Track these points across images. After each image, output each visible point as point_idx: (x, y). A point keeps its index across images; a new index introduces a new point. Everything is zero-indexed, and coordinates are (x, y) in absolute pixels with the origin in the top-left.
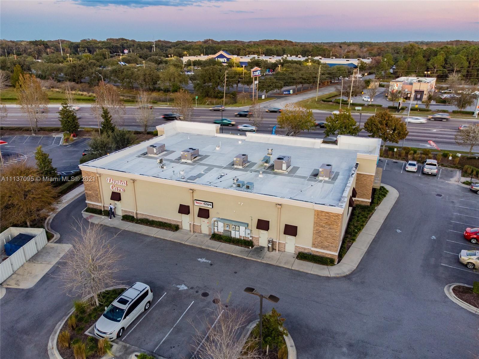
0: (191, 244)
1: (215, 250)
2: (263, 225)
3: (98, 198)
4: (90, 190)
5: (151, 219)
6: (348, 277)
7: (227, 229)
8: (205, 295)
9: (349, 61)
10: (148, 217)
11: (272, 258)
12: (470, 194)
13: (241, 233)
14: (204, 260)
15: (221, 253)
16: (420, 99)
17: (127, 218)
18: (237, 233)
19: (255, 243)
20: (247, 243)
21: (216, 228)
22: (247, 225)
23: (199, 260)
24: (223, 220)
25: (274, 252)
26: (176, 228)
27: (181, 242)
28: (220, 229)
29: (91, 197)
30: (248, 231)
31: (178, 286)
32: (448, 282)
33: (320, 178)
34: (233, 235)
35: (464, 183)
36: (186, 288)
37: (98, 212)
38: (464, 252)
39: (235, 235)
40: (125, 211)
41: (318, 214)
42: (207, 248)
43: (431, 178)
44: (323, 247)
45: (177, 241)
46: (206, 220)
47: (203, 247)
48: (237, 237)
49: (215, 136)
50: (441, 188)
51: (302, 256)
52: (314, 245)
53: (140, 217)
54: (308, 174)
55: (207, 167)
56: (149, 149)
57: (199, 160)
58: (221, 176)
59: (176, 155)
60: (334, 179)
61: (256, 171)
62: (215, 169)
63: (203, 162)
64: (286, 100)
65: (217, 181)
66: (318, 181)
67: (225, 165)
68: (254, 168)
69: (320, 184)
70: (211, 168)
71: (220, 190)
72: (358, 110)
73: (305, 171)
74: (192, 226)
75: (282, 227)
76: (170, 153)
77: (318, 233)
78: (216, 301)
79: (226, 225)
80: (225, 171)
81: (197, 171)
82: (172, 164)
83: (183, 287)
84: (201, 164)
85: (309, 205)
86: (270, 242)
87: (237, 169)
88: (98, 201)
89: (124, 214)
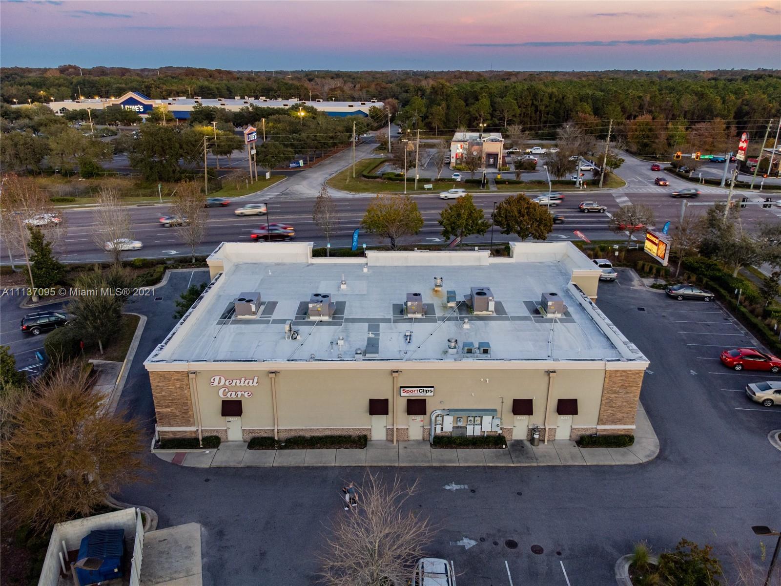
0: (411, 465)
1: (458, 465)
2: (522, 407)
3: (186, 417)
4: (168, 406)
5: (308, 435)
6: (662, 458)
7: (459, 424)
8: (512, 544)
9: (352, 106)
10: (302, 434)
11: (547, 455)
13: (488, 426)
14: (454, 487)
15: (469, 467)
17: (258, 442)
18: (478, 428)
19: (507, 437)
20: (495, 441)
21: (439, 427)
22: (492, 412)
23: (448, 487)
24: (450, 412)
25: (541, 446)
26: (361, 441)
27: (393, 465)
28: (448, 425)
29: (169, 419)
30: (497, 421)
31: (460, 543)
32: (764, 432)
33: (550, 316)
34: (470, 432)
35: (653, 287)
36: (473, 543)
37: (191, 443)
38: (753, 387)
39: (472, 431)
40: (250, 431)
41: (610, 376)
42: (443, 464)
43: (610, 285)
44: (614, 422)
45: (383, 464)
46: (419, 418)
47: (434, 464)
48: (478, 433)
49: (309, 262)
50: (633, 298)
51: (586, 441)
52: (601, 421)
53: (284, 436)
54: (525, 312)
55: (366, 325)
56: (239, 306)
57: (337, 312)
58: (408, 338)
59: (287, 309)
60: (567, 314)
61: (449, 319)
62: (382, 325)
63: (346, 315)
64: (305, 178)
65: (412, 347)
66: (551, 321)
67: (390, 316)
68: (439, 313)
69: (559, 325)
70: (374, 325)
71: (449, 364)
72: (429, 189)
73: (516, 307)
74: (390, 431)
75: (553, 404)
76: (271, 307)
77: (607, 402)
78: (537, 550)
79: (458, 419)
80: (404, 327)
81: (360, 335)
82: (303, 329)
83: (468, 543)
84: (348, 320)
85: (599, 365)
86: (532, 431)
87: (417, 320)
88: (188, 423)
89: (249, 437)
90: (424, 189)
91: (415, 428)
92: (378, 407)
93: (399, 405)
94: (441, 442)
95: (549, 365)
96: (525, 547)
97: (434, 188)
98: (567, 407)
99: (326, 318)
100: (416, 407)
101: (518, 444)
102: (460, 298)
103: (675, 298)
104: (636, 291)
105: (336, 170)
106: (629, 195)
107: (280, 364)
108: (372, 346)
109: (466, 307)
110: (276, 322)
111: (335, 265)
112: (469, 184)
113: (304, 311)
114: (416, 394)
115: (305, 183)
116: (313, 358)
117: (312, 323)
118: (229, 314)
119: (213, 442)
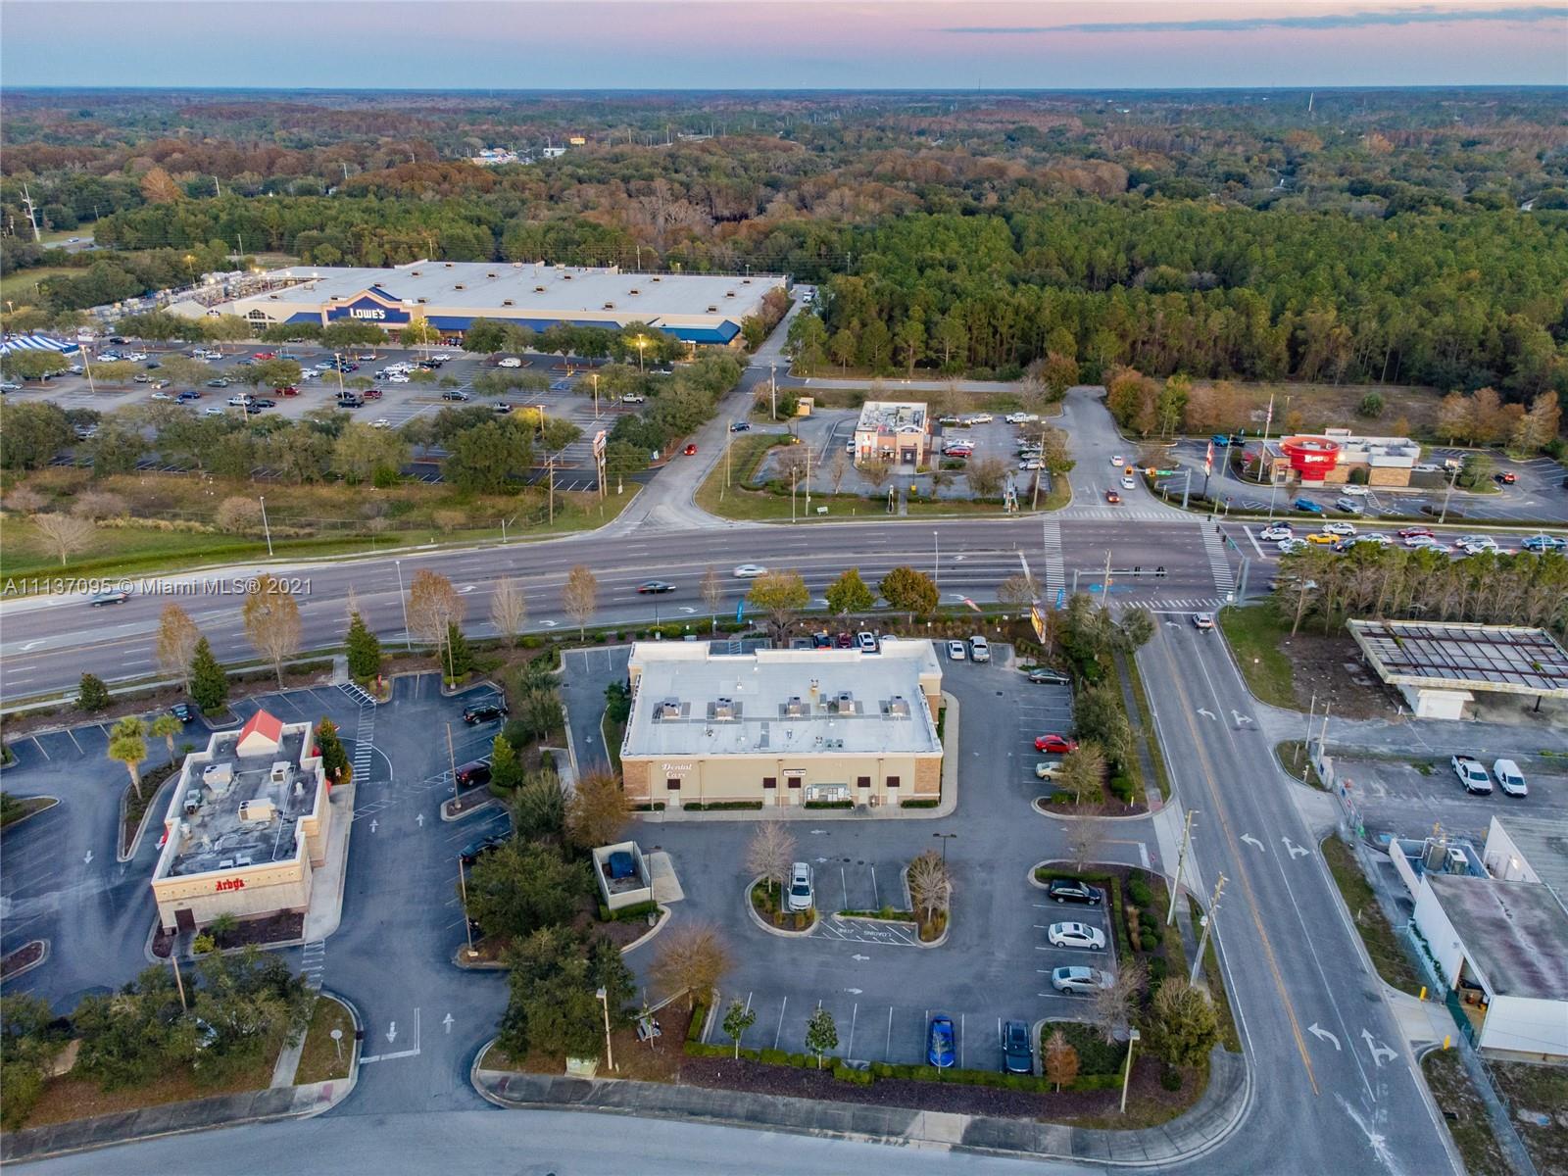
1: (820, 819)
2: (864, 782)
3: (646, 791)
4: (633, 783)
5: (723, 801)
6: (954, 814)
7: (823, 794)
8: (847, 860)
9: (714, 309)
11: (878, 813)
12: (1030, 685)
13: (841, 795)
14: (817, 832)
15: (828, 820)
16: (912, 462)
17: (691, 807)
18: (835, 796)
19: (855, 802)
20: (848, 804)
21: (809, 796)
22: (844, 785)
23: (813, 832)
24: (817, 786)
25: (877, 807)
26: (759, 806)
27: (779, 819)
28: (815, 795)
30: (848, 792)
32: (1032, 798)
33: (894, 714)
35: (1020, 668)
37: (646, 807)
38: (1039, 766)
39: (831, 798)
40: (685, 799)
41: (919, 761)
42: (811, 819)
43: (984, 667)
44: (926, 791)
45: (773, 819)
46: (796, 790)
47: (805, 819)
48: (835, 799)
50: (996, 680)
51: (907, 804)
52: (916, 791)
53: (707, 802)
54: (878, 711)
55: (759, 724)
56: (666, 708)
57: (737, 711)
58: (789, 734)
59: (699, 710)
60: (908, 712)
61: (821, 718)
62: (771, 724)
63: (744, 715)
64: (665, 487)
65: (793, 741)
66: (893, 718)
67: (777, 716)
68: (813, 713)
69: (899, 723)
70: (765, 723)
71: (815, 755)
72: (823, 514)
73: (872, 708)
74: (777, 799)
75: (884, 781)
76: (686, 708)
77: (919, 779)
78: (861, 863)
79: (821, 790)
80: (787, 725)
81: (755, 731)
82: (714, 727)
83: (822, 860)
84: (746, 720)
85: (911, 755)
86: (871, 798)
87: (797, 719)
88: (645, 794)
89: (684, 803)
90: (816, 512)
91: (794, 796)
92: (770, 783)
93: (782, 782)
94: (810, 805)
95: (880, 755)
96: (854, 861)
97: (831, 512)
98: (893, 782)
99: (729, 718)
100: (794, 783)
101: (862, 807)
102: (830, 699)
103: (1035, 681)
104: (1005, 673)
105: (702, 467)
106: (1064, 525)
107: (707, 756)
108: (764, 742)
109: (833, 706)
110: (693, 721)
111: (730, 662)
112: (873, 503)
113: (712, 711)
114: (794, 774)
115: (667, 498)
116: (725, 751)
117: (720, 722)
118: (658, 713)
119: (660, 806)
